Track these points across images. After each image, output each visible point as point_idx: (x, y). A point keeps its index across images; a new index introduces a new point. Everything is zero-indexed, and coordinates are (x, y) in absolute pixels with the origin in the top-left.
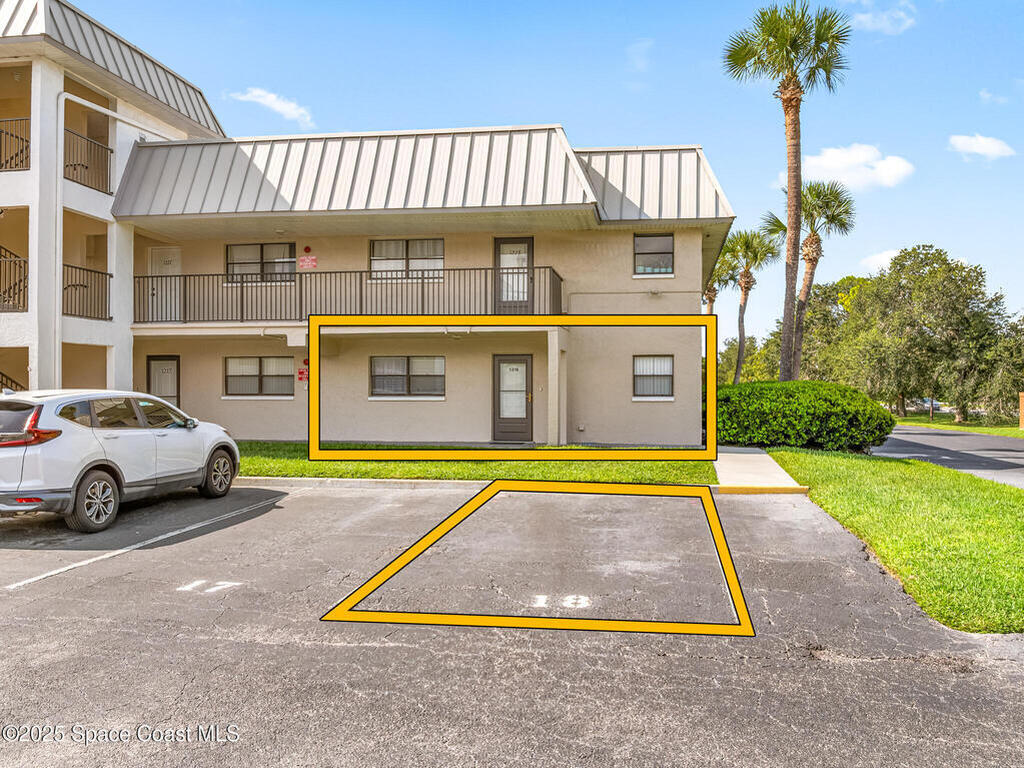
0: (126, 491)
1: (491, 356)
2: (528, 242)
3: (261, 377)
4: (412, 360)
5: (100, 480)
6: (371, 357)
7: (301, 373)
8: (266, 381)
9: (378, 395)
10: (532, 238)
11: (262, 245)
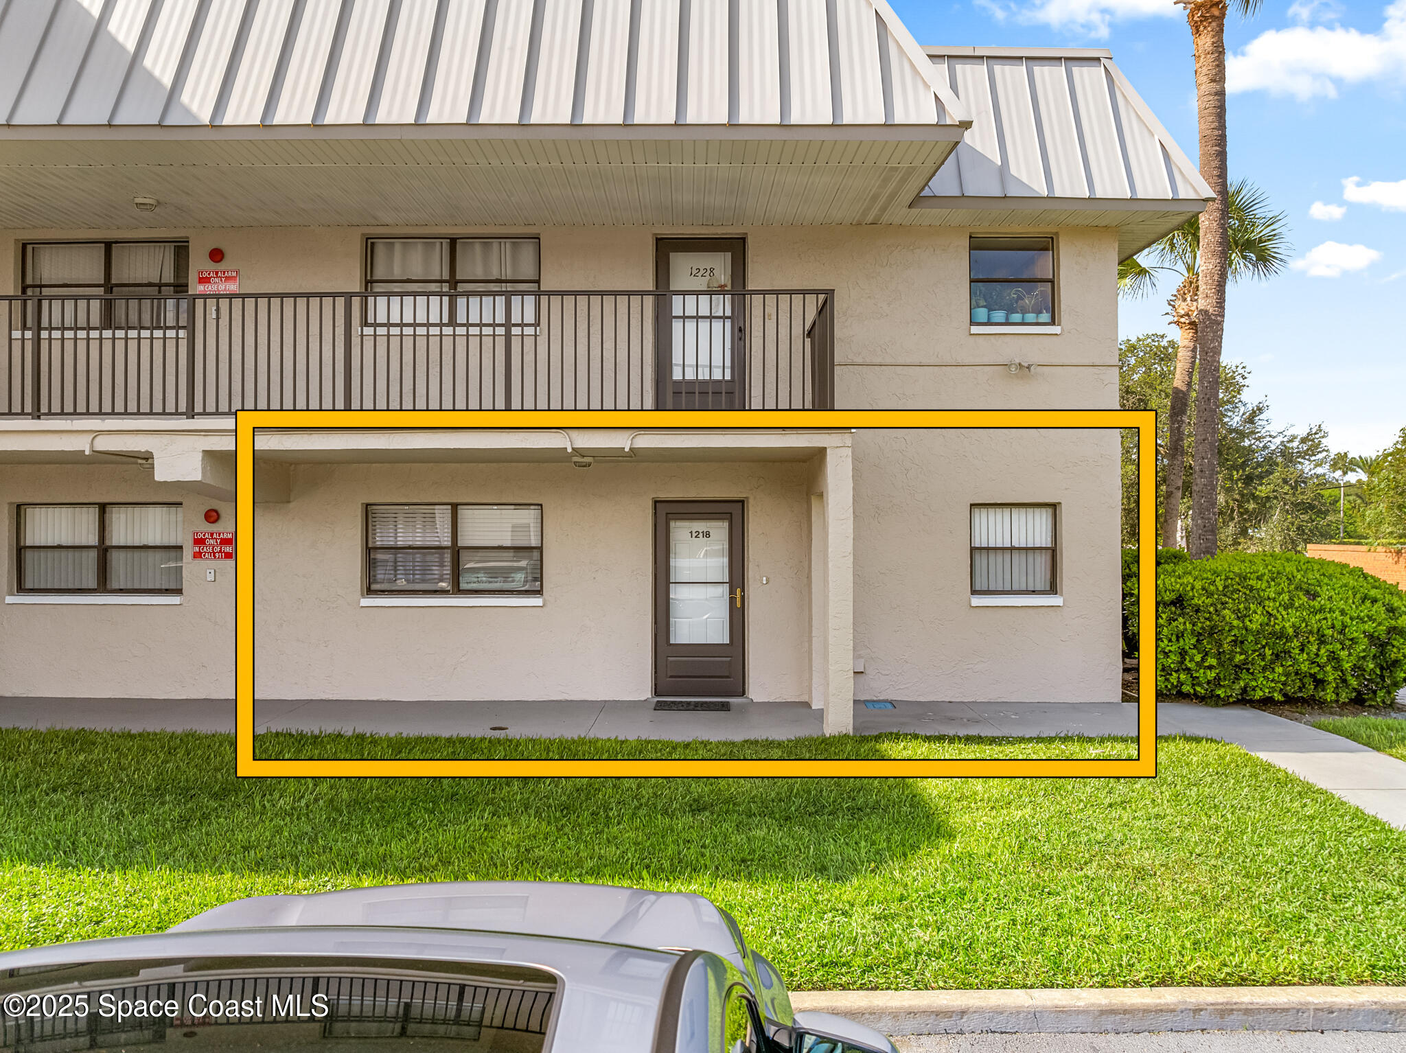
1: (650, 504)
2: (733, 249)
3: (104, 551)
4: (462, 511)
6: (367, 506)
7: (199, 542)
8: (116, 559)
9: (382, 592)
10: (743, 240)
11: (108, 245)
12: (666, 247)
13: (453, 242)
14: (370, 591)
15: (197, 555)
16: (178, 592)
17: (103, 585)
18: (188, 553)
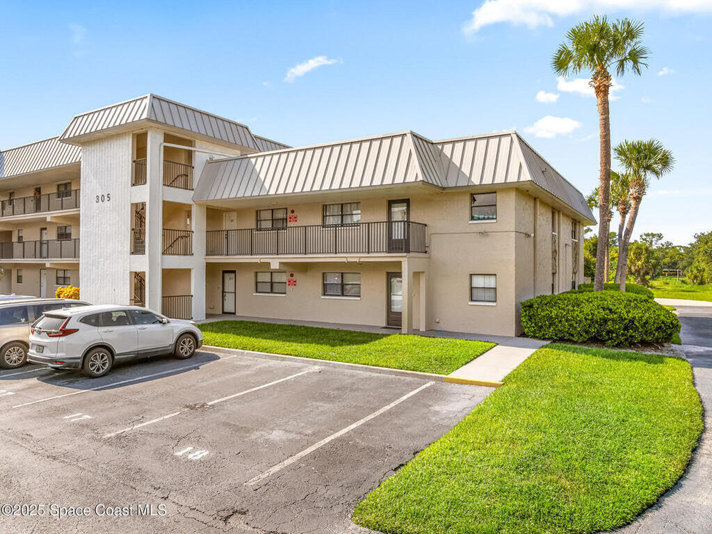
0: (116, 357)
1: (385, 273)
2: (407, 201)
4: (344, 275)
5: (99, 352)
6: (324, 273)
7: (289, 281)
8: (275, 285)
9: (327, 295)
10: (409, 200)
11: (272, 210)
12: (391, 203)
13: (342, 205)
14: (324, 295)
15: (289, 285)
16: (285, 293)
17: (272, 292)
18: (287, 283)
